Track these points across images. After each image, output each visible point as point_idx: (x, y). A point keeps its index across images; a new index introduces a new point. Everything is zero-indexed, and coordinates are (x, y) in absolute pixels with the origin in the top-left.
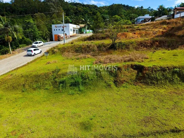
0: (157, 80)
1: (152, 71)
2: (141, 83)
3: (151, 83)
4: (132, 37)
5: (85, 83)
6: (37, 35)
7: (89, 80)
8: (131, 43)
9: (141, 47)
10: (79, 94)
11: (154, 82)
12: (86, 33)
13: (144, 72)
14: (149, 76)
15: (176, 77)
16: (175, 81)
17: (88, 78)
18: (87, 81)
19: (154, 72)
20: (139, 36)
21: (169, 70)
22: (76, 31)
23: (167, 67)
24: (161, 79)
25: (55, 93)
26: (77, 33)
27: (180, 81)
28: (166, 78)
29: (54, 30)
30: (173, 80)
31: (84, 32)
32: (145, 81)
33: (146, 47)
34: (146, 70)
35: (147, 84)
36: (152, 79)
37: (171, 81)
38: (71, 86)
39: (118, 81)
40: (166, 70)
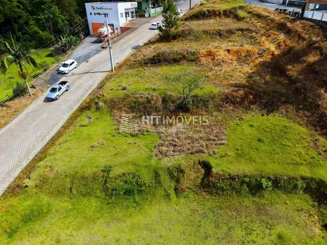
0: (223, 190)
1: (219, 179)
2: (205, 191)
3: (216, 192)
4: (223, 61)
5: (141, 191)
6: (60, 23)
7: (146, 186)
8: (212, 98)
9: (227, 103)
10: (134, 207)
11: (219, 192)
12: (150, 16)
13: (210, 179)
14: (214, 185)
15: (246, 187)
16: (243, 192)
17: (145, 184)
18: (144, 188)
19: (221, 180)
20: (235, 58)
21: (238, 179)
22: (130, 15)
23: (237, 175)
24: (227, 190)
25: (108, 204)
26: (132, 17)
27: (248, 193)
28: (234, 189)
29: (91, 14)
30: (241, 191)
31: (147, 15)
32: (209, 190)
33: (234, 104)
34: (212, 176)
35: (211, 193)
36: (217, 188)
37: (238, 192)
38: (125, 193)
39: (180, 189)
40: (235, 179)
